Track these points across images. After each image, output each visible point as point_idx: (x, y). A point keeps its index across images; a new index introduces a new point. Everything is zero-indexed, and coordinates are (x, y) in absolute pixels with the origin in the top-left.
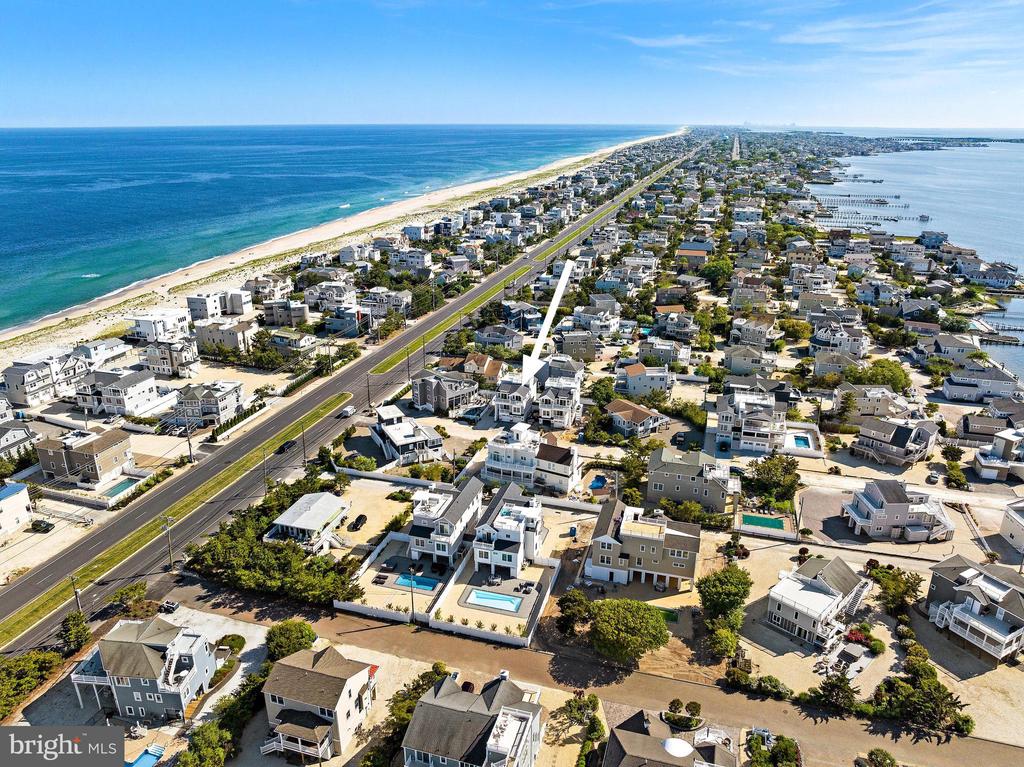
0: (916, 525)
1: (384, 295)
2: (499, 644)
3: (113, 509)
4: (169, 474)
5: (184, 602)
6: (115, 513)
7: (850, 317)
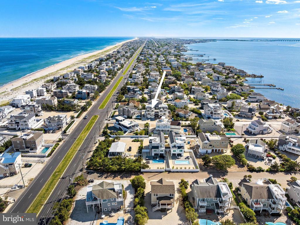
0: (265, 130)
1: (90, 86)
2: (192, 172)
3: (48, 156)
4: (58, 144)
5: (95, 179)
6: (49, 158)
7: (218, 84)
